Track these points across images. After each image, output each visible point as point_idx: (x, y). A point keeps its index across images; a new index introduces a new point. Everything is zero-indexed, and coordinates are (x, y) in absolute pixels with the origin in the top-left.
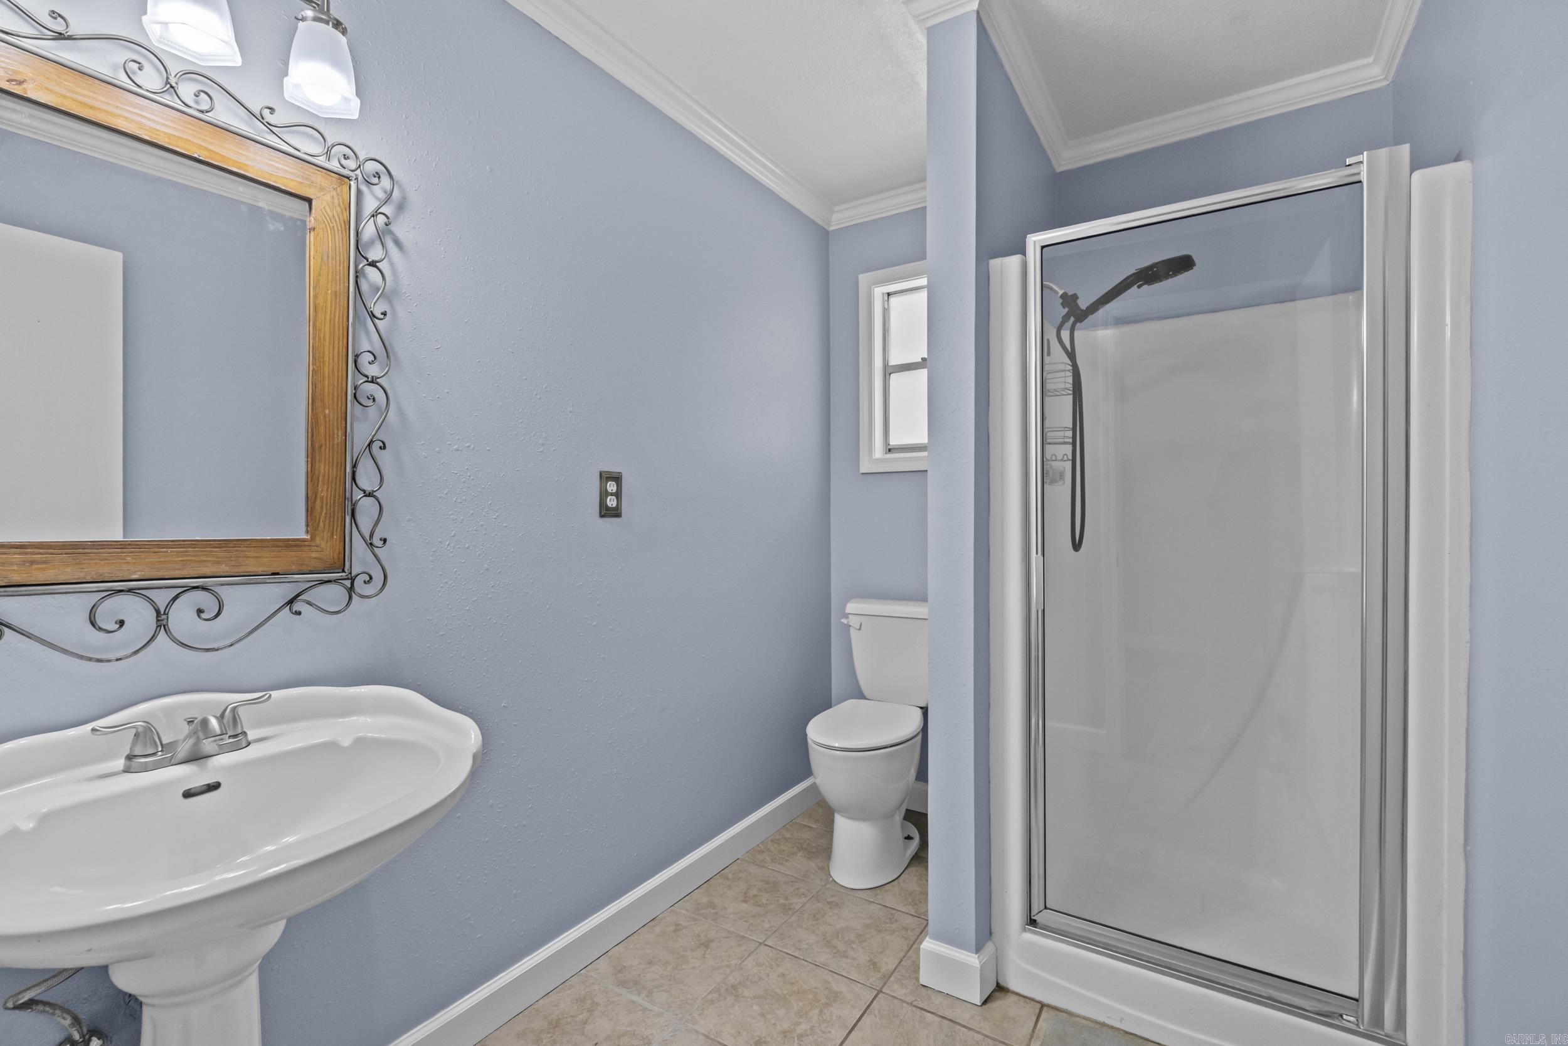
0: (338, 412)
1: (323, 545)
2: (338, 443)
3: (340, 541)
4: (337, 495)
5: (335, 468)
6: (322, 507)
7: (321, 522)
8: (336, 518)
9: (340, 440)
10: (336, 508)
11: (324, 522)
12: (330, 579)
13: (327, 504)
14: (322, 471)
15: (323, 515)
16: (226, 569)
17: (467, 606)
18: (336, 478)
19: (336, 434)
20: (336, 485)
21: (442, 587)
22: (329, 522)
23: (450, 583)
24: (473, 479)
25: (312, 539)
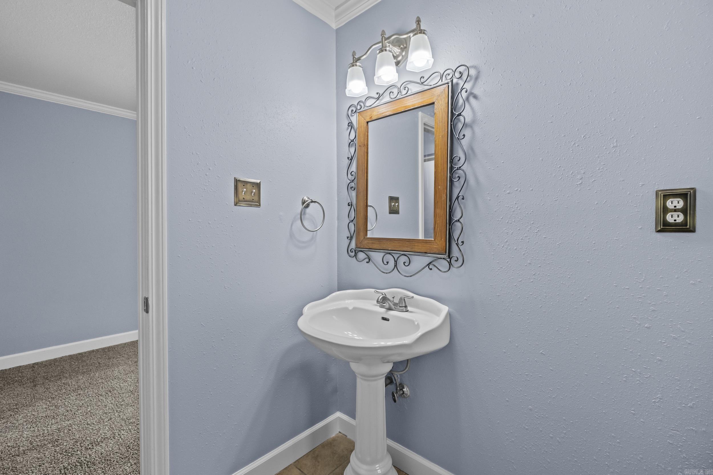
0: (443, 187)
1: (438, 242)
2: (444, 200)
3: (444, 242)
4: (443, 222)
5: (442, 210)
6: (438, 227)
7: (437, 233)
8: (443, 232)
9: (444, 198)
10: (443, 228)
11: (439, 233)
12: (442, 257)
13: (439, 226)
14: (438, 212)
15: (438, 230)
16: (410, 249)
17: (515, 283)
18: (443, 214)
19: (443, 196)
20: (443, 218)
21: (499, 269)
22: (440, 233)
23: (504, 268)
24: (520, 209)
25: (435, 240)
